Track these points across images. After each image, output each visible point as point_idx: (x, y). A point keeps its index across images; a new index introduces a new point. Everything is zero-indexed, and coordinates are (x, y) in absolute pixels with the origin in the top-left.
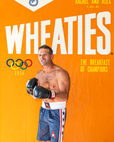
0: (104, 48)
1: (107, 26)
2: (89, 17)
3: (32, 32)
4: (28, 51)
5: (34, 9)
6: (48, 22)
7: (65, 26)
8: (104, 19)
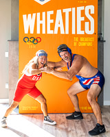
0: (90, 30)
1: (92, 15)
2: (80, 9)
3: (41, 19)
4: (38, 32)
5: (42, 3)
6: (52, 12)
7: (64, 15)
8: (90, 10)
